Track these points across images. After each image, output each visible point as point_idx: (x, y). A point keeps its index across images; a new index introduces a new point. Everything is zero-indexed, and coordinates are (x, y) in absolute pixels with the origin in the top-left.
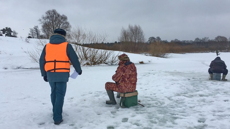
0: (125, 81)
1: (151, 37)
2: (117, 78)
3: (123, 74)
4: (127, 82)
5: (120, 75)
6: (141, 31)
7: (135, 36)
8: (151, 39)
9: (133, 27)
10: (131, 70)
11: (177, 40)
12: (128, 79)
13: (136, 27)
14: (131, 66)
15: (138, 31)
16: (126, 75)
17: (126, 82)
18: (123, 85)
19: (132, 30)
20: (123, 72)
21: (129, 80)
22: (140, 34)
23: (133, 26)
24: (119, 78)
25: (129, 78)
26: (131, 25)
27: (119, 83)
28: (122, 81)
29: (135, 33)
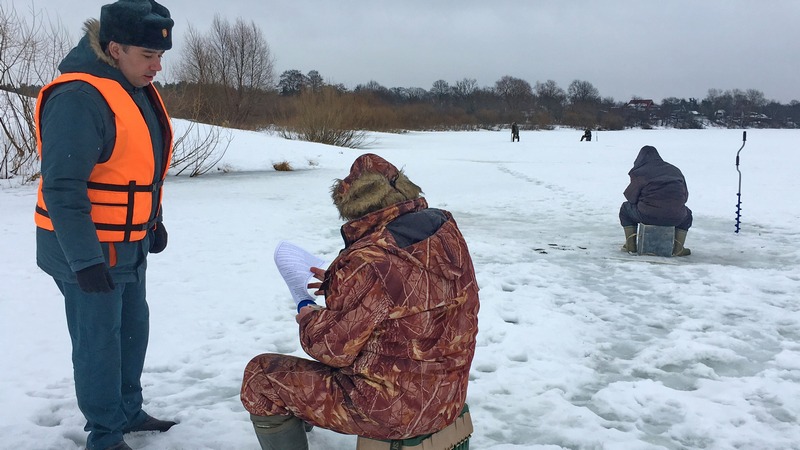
0: (406, 362)
1: (288, 70)
2: (344, 341)
3: (392, 316)
4: (424, 367)
5: (368, 321)
6: (263, 46)
7: (239, 63)
8: (290, 78)
9: (231, 27)
10: (441, 276)
11: (376, 84)
12: (426, 343)
13: (242, 29)
14: (443, 247)
15: (252, 45)
16: (410, 317)
17: (413, 370)
18: (392, 392)
19: (225, 38)
20: (387, 299)
21: (436, 355)
22: (258, 57)
23: (232, 24)
24: (357, 342)
25: (433, 341)
26: (222, 20)
27: (362, 376)
28: (382, 358)
29: (238, 53)
